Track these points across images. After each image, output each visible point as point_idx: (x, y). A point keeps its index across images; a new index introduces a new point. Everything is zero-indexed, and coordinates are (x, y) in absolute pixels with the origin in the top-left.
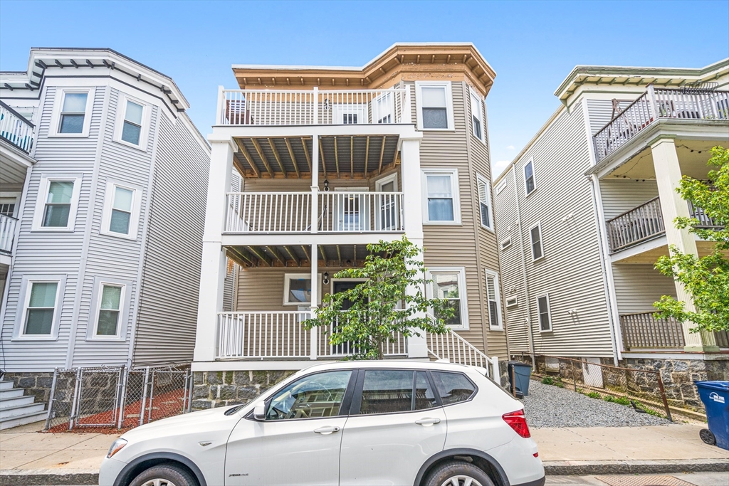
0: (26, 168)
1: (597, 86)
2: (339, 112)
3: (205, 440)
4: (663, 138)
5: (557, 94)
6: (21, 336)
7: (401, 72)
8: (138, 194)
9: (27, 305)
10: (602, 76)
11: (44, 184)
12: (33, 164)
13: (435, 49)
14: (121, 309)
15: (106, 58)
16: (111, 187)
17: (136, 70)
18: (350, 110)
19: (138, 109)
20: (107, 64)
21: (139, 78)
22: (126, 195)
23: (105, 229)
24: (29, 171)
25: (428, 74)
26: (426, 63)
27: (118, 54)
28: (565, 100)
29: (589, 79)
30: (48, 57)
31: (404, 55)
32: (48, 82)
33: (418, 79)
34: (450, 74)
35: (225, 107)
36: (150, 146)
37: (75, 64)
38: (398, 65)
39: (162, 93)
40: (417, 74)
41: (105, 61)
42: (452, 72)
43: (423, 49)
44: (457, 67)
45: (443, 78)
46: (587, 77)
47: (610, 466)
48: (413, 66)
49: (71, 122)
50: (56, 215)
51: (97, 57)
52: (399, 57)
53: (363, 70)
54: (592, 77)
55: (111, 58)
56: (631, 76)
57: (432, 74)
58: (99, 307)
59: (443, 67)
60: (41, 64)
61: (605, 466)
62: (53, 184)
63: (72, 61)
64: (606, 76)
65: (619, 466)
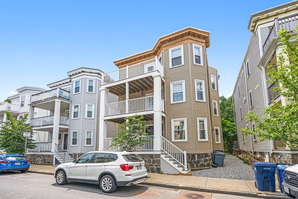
0: (69, 103)
1: (268, 19)
2: (146, 67)
3: (67, 166)
4: (279, 46)
5: (248, 29)
6: (72, 145)
7: (163, 47)
8: (93, 106)
9: (72, 138)
10: (268, 14)
11: (73, 107)
12: (71, 102)
13: (175, 35)
14: (92, 138)
15: (82, 70)
16: (86, 105)
17: (90, 71)
18: (150, 65)
19: (92, 81)
20: (83, 72)
21: (91, 73)
22: (91, 106)
23: (86, 117)
24: (70, 104)
25: (174, 44)
26: (173, 40)
27: (84, 68)
28: (253, 31)
29: (260, 18)
30: (71, 74)
31: (163, 41)
32: (72, 80)
33: (170, 48)
34: (183, 42)
35: (104, 79)
36: (96, 91)
37: (76, 74)
38: (162, 45)
39: (98, 75)
40: (169, 46)
41: (82, 71)
42: (183, 41)
43: (170, 36)
44: (185, 38)
45: (180, 44)
46: (259, 18)
47: (191, 188)
48: (168, 43)
49: (77, 89)
50: (76, 114)
51: (80, 71)
52: (161, 42)
53: (153, 49)
54: (261, 17)
55: (83, 70)
56: (289, 7)
57: (175, 44)
58: (86, 137)
59: (180, 40)
60: (70, 76)
61: (190, 187)
62: (75, 107)
63: (79, 72)
64: (271, 13)
65: (195, 188)
